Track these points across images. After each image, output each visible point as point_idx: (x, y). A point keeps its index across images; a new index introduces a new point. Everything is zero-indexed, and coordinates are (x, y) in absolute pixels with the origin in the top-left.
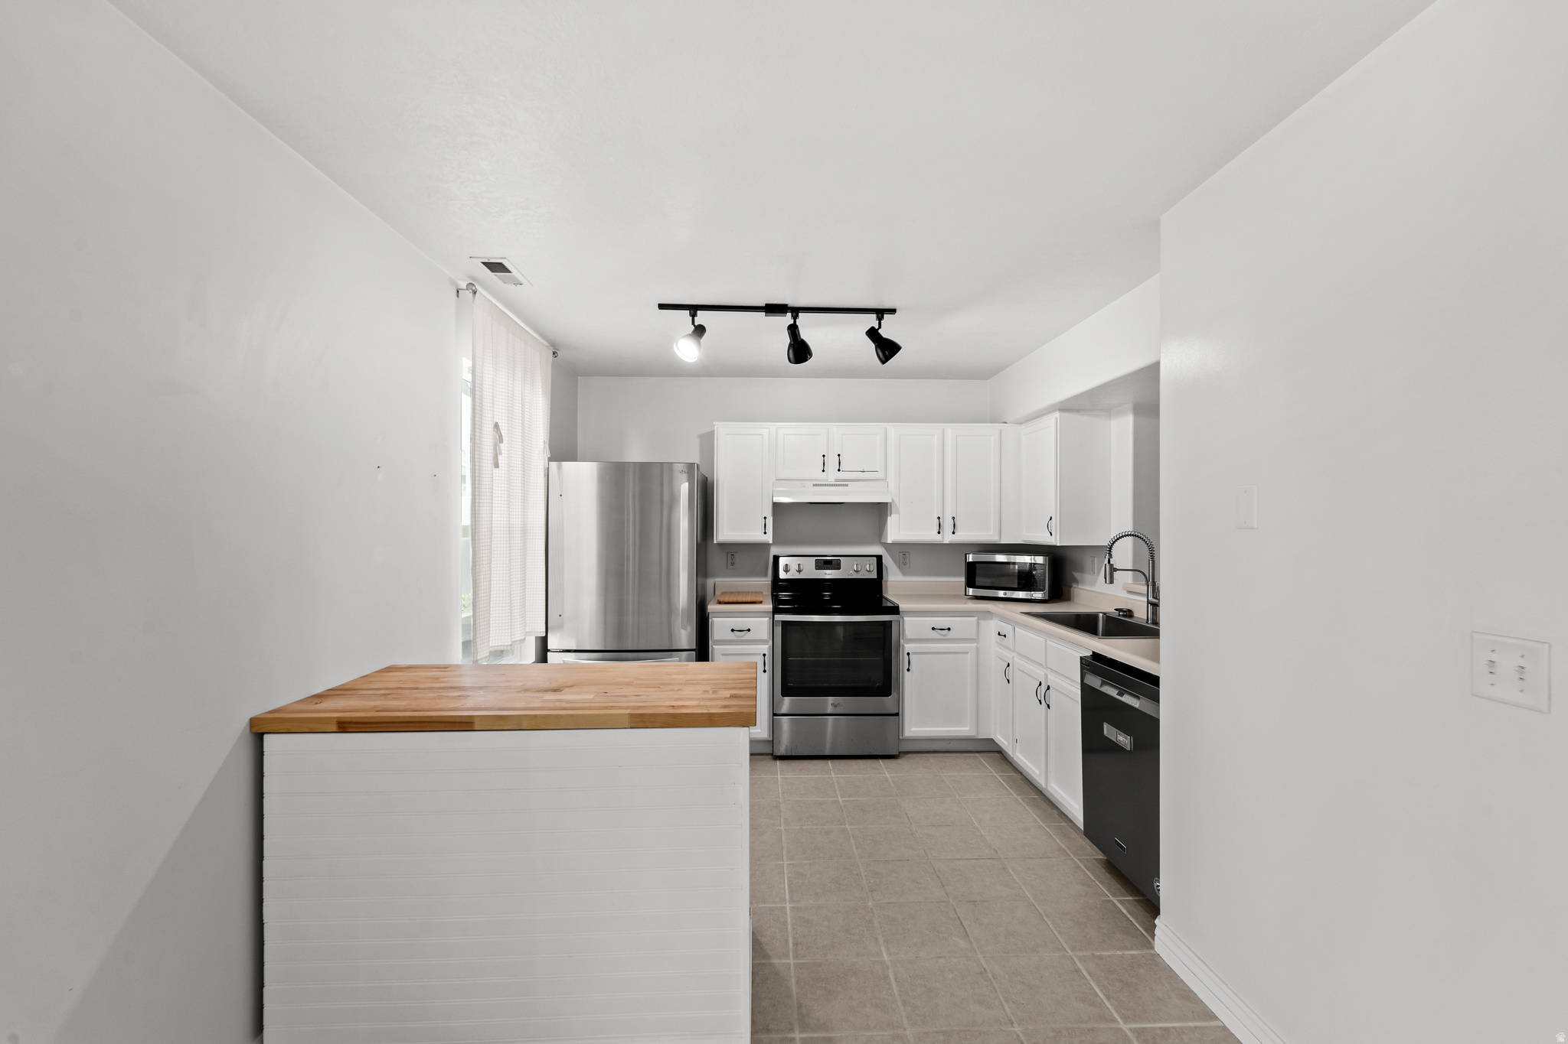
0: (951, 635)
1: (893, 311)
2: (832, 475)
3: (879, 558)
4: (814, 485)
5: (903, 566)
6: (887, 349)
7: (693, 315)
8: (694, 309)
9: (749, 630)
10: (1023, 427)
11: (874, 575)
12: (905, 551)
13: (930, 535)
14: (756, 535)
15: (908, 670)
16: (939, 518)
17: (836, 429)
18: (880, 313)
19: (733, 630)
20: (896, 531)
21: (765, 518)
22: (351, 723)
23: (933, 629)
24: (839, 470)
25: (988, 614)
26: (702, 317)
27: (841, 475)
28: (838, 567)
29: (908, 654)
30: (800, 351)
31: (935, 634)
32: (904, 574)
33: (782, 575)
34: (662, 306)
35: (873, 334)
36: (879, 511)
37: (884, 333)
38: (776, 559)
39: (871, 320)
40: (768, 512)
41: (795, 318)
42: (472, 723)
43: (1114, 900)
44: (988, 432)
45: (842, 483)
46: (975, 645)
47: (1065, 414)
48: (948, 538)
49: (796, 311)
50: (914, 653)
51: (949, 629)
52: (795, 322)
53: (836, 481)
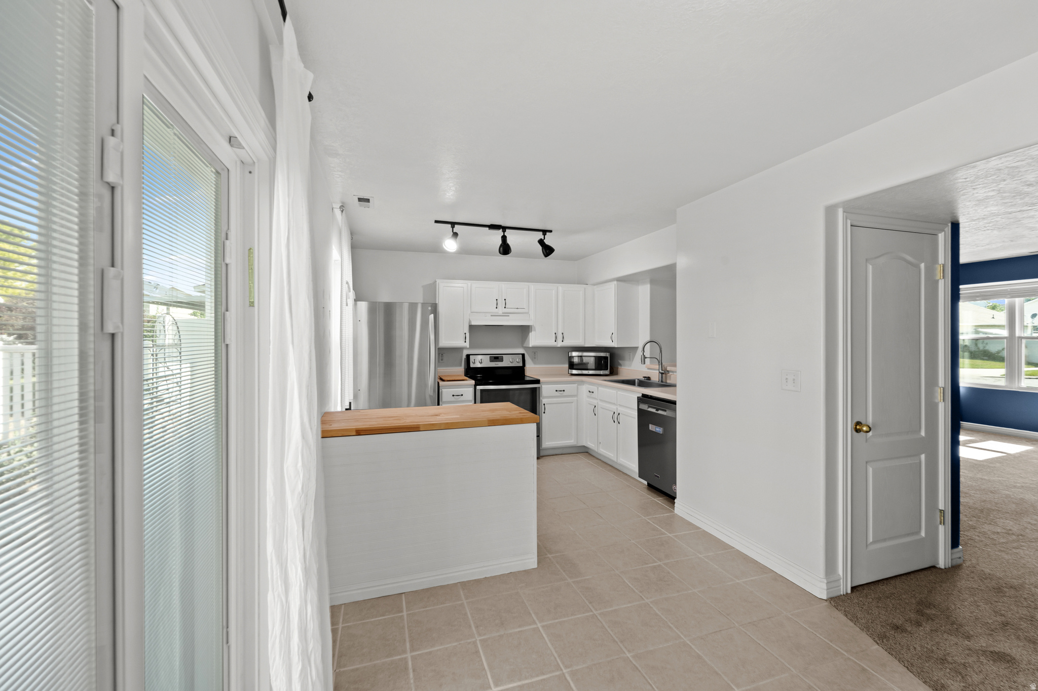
0: (564, 393)
1: (551, 231)
2: (501, 310)
3: (523, 355)
4: (491, 316)
5: (534, 359)
6: (548, 250)
7: (453, 227)
8: (453, 224)
9: (462, 395)
10: (595, 287)
11: (521, 365)
12: (538, 351)
13: (550, 342)
14: (459, 342)
15: (544, 413)
16: (555, 333)
17: (503, 285)
18: (545, 232)
19: (453, 396)
20: (534, 340)
21: (465, 334)
22: (362, 430)
23: (556, 391)
24: (505, 308)
25: (583, 382)
26: (457, 228)
27: (506, 311)
28: (502, 360)
29: (544, 404)
30: (505, 249)
31: (558, 394)
32: (535, 363)
33: (472, 365)
34: (436, 222)
35: (541, 242)
36: (524, 330)
37: (547, 242)
38: (468, 356)
39: (540, 235)
40: (467, 330)
41: (504, 232)
43: (655, 500)
44: (578, 289)
45: (506, 315)
46: (576, 398)
47: (619, 282)
48: (560, 344)
49: (504, 228)
50: (547, 404)
51: (564, 391)
52: (504, 234)
53: (503, 313)
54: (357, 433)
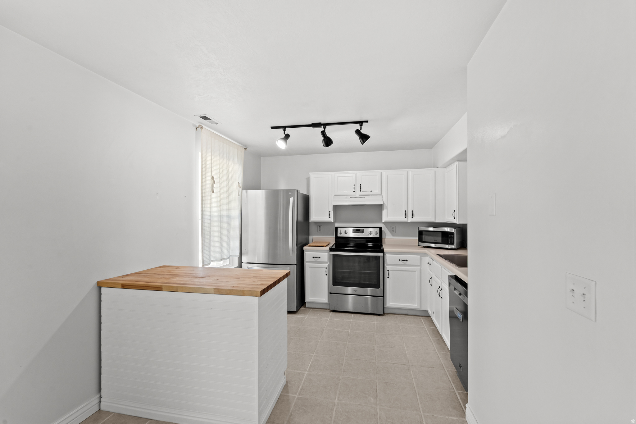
0: (408, 263)
1: (366, 122)
2: (358, 193)
3: (381, 229)
4: (350, 197)
5: (393, 232)
6: (364, 138)
7: (284, 130)
8: (284, 128)
9: (320, 258)
10: (446, 169)
11: (378, 236)
12: (392, 225)
13: (402, 219)
14: (326, 219)
15: (388, 277)
16: (406, 211)
17: (359, 174)
18: (361, 123)
19: (313, 257)
20: (387, 216)
21: (330, 211)
22: (125, 285)
23: (399, 260)
24: (360, 191)
25: (425, 254)
26: (288, 131)
27: (362, 193)
28: (362, 232)
29: (388, 270)
30: (328, 142)
31: (401, 262)
32: (393, 235)
33: (339, 235)
34: (272, 128)
35: (358, 132)
36: (380, 207)
37: (363, 131)
38: (337, 228)
39: (357, 126)
40: (331, 209)
41: (325, 128)
42: (162, 288)
43: (456, 392)
44: (430, 172)
45: (362, 196)
46: (419, 268)
48: (410, 220)
49: (325, 125)
50: (391, 270)
51: (407, 260)
52: (325, 130)
53: (360, 195)
54: (122, 287)
